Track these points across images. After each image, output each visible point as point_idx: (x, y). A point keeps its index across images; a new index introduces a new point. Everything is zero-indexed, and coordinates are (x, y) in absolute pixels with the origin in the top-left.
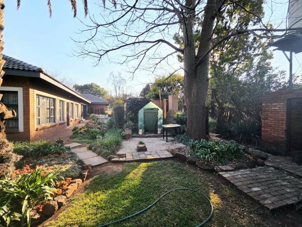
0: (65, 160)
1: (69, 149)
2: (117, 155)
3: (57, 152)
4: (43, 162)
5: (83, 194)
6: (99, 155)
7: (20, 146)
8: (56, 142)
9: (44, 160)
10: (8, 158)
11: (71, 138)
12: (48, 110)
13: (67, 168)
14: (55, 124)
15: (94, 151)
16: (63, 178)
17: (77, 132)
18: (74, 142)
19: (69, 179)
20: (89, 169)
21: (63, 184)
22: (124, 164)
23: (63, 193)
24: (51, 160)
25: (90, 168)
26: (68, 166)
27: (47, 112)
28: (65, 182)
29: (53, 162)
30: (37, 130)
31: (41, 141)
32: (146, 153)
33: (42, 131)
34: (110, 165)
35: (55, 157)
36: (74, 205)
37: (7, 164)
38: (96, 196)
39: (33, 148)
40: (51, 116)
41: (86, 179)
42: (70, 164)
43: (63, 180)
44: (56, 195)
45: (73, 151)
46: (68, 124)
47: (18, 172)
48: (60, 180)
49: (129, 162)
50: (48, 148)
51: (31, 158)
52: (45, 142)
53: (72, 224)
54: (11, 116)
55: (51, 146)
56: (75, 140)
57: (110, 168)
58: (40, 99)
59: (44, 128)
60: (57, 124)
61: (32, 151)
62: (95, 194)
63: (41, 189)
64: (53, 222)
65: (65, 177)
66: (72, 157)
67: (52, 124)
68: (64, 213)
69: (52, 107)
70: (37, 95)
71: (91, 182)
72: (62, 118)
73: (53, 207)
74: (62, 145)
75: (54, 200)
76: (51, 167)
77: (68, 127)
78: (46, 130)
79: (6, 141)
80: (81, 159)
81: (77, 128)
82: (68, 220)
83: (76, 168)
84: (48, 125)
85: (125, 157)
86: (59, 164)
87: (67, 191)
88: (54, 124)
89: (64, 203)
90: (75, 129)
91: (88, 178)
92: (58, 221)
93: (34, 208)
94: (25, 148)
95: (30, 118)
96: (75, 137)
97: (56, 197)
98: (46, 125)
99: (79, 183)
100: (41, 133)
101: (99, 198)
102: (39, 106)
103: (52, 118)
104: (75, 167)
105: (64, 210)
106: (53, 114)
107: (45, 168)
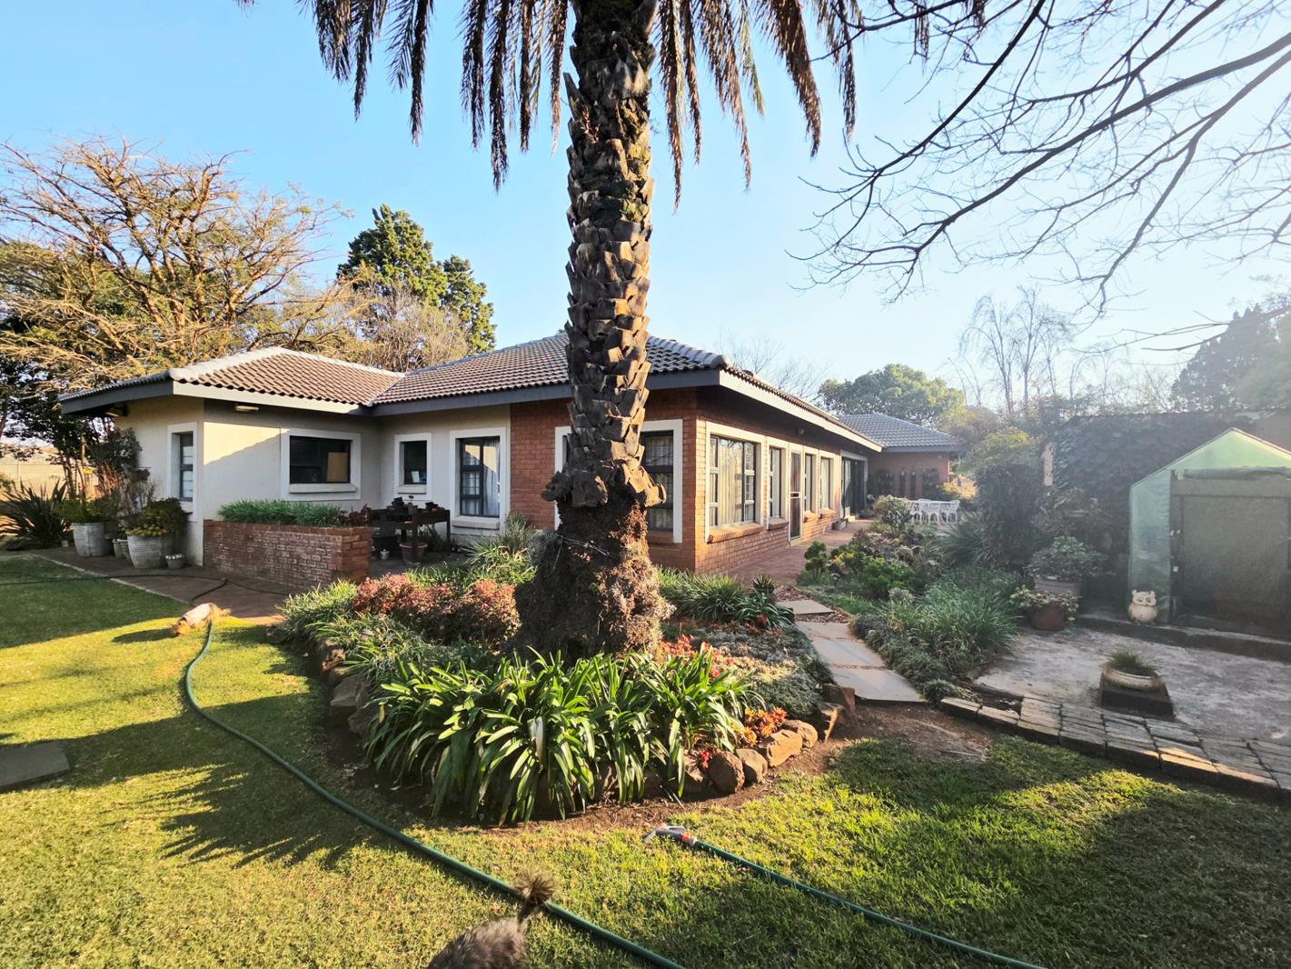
0: (773, 651)
1: (790, 617)
2: (976, 689)
3: (755, 619)
4: (719, 640)
5: (817, 778)
6: (890, 666)
7: (673, 581)
8: (756, 586)
9: (722, 635)
10: (650, 605)
11: (802, 580)
12: (740, 482)
13: (777, 677)
14: (756, 526)
15: (875, 645)
16: (763, 702)
17: (820, 564)
18: (808, 596)
19: (779, 711)
20: (847, 706)
21: (761, 720)
22: (1004, 737)
23: (761, 746)
24: (738, 640)
25: (851, 702)
26: (781, 673)
27: (736, 489)
28: (767, 717)
29: (743, 647)
30: (710, 542)
31: (718, 578)
32: (1158, 726)
33: (723, 546)
34: (934, 720)
35: (747, 633)
36: (785, 796)
37: (648, 618)
38: (860, 806)
39: (699, 592)
40: (747, 502)
41: (832, 735)
42: (787, 666)
43: (762, 708)
44: (743, 744)
45: (801, 626)
46: (796, 532)
47: (667, 649)
48: (754, 704)
49: (1031, 735)
50: (734, 602)
51: (694, 622)
52: (727, 581)
53: (775, 845)
54: (657, 500)
55: (739, 595)
56: (811, 589)
57: (933, 731)
58: (720, 447)
59: (726, 539)
60: (761, 529)
61: (697, 600)
62: (855, 796)
63: (707, 706)
64: (729, 810)
65: (768, 702)
66: (793, 645)
67: (749, 526)
68: (757, 803)
69: (749, 472)
70: (713, 436)
71: (847, 751)
72: (775, 508)
73: (732, 772)
74: (771, 601)
75: (735, 754)
76: (736, 659)
77: (795, 542)
78: (733, 543)
79: (648, 562)
80: (822, 660)
81: (822, 547)
82: (766, 829)
83: (804, 686)
84: (738, 528)
85: (1018, 709)
86: (758, 657)
87: (769, 746)
88: (754, 526)
89: (760, 777)
90: (814, 550)
91: (838, 733)
92: (741, 816)
93: (693, 752)
94: (684, 588)
95: (697, 506)
96: (814, 581)
97: (741, 747)
98: (733, 530)
99: (808, 737)
100: (721, 553)
101: (868, 818)
102: (716, 470)
103: (748, 510)
104: (800, 681)
105: (759, 797)
106: (751, 495)
107: (720, 658)
